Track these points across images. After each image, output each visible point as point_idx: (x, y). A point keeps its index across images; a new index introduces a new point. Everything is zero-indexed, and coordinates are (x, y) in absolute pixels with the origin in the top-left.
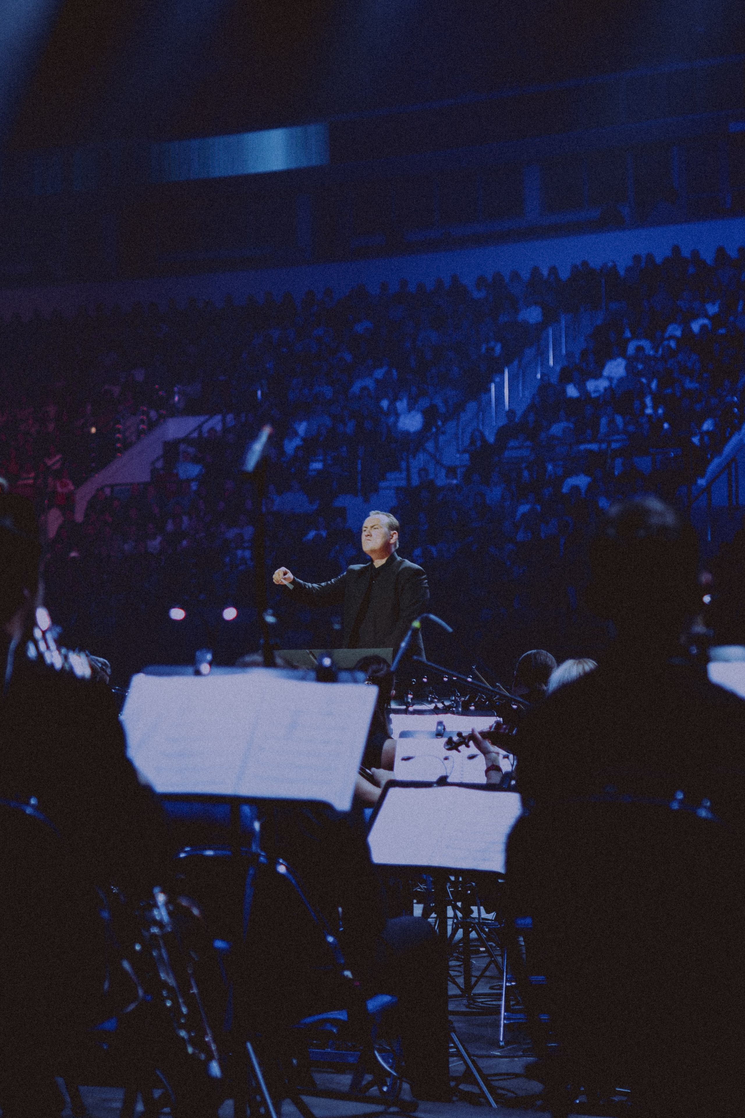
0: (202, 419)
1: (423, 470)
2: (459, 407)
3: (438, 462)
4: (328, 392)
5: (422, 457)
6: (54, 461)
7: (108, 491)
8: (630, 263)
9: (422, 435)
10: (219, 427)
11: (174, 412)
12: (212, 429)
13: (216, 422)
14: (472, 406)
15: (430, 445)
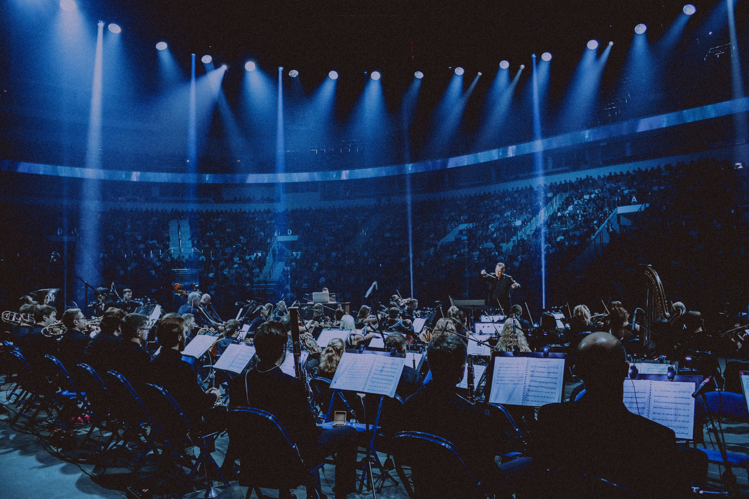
0: (468, 224)
1: (521, 236)
2: (531, 219)
3: (525, 234)
4: (498, 216)
5: (521, 232)
6: (432, 236)
7: (444, 243)
8: (576, 180)
9: (521, 227)
10: (472, 227)
11: (461, 223)
12: (470, 227)
13: (471, 225)
14: (534, 219)
15: (523, 229)
